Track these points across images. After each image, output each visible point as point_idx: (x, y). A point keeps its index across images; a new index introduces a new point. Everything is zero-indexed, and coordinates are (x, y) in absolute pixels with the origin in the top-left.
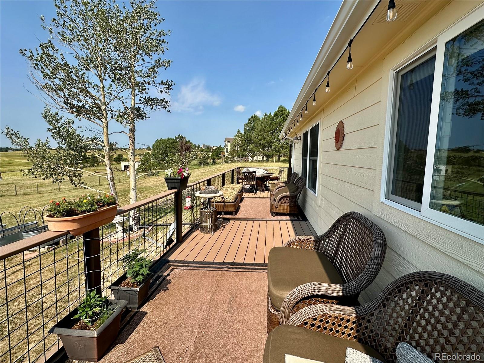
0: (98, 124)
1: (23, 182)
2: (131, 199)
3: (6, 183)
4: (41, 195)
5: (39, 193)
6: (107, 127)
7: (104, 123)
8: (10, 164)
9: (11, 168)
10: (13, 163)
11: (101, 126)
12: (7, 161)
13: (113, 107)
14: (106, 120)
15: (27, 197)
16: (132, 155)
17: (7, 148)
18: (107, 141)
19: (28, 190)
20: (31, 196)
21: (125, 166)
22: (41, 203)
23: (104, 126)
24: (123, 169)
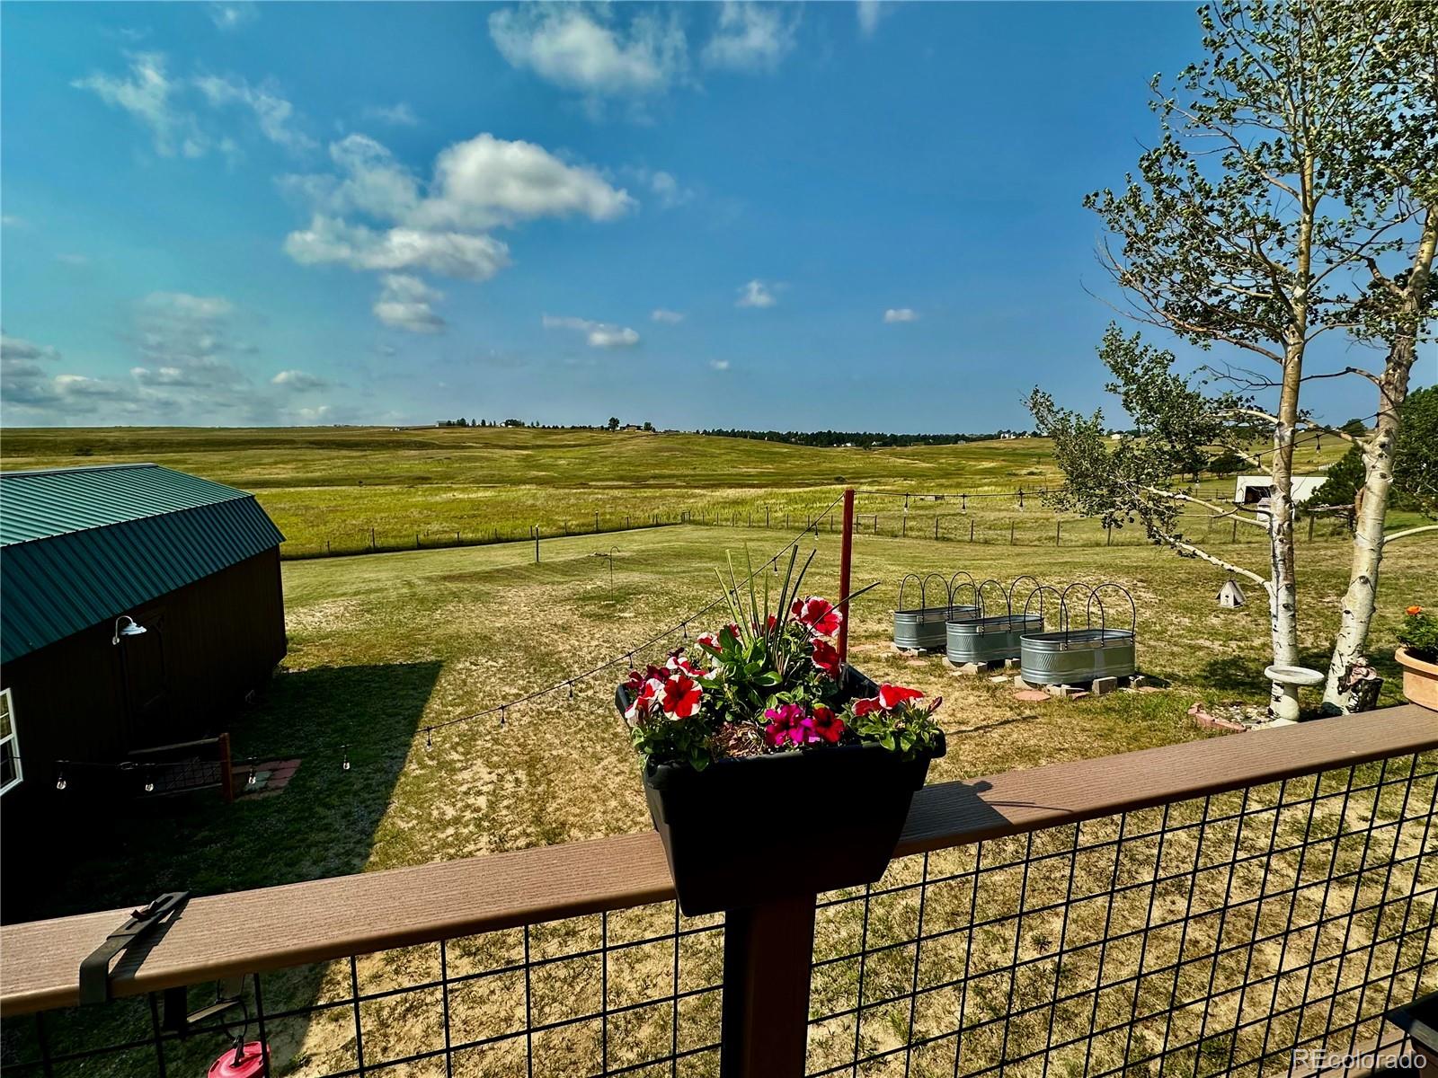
0: (1267, 354)
1: (982, 514)
2: (1348, 612)
3: (952, 512)
4: (1017, 550)
5: (1014, 543)
6: (1300, 359)
7: (1290, 348)
8: (959, 471)
9: (960, 480)
10: (963, 469)
11: (1276, 359)
12: (954, 465)
13: (1327, 288)
14: (1302, 336)
15: (991, 550)
16: (1381, 456)
17: (957, 435)
18: (1290, 406)
19: (991, 532)
20: (999, 548)
21: (1249, 489)
22: (1026, 570)
23: (1290, 355)
24: (1240, 497)
